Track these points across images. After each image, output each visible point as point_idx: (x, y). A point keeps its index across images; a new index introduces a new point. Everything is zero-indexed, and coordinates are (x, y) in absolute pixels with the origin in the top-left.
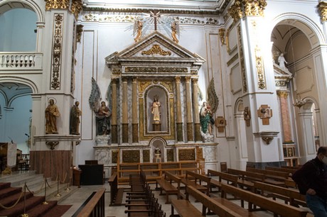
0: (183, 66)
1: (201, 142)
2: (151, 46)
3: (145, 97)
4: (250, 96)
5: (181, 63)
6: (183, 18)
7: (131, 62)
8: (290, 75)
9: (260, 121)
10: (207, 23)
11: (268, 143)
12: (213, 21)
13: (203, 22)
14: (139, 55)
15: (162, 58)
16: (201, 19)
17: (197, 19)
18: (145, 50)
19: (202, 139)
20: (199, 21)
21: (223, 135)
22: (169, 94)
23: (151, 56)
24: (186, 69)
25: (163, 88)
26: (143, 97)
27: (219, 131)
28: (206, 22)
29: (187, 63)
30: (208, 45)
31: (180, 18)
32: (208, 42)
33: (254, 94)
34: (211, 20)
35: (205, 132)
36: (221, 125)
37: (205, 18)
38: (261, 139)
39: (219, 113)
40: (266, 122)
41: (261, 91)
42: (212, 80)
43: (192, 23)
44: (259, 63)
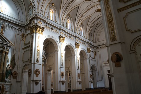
1: (4, 83)
4: (33, 65)
5: (2, 44)
6: (7, 24)
8: (46, 58)
10: (18, 29)
11: (37, 85)
12: (20, 29)
13: (16, 28)
16: (15, 27)
17: (14, 26)
19: (5, 81)
20: (14, 27)
21: (15, 80)
27: (14, 78)
28: (17, 29)
30: (16, 39)
31: (6, 23)
33: (34, 64)
34: (19, 28)
35: (7, 78)
36: (15, 75)
37: (17, 27)
38: (34, 83)
39: (15, 70)
40: (37, 76)
41: (37, 63)
42: (15, 55)
43: (11, 27)
44: (38, 52)
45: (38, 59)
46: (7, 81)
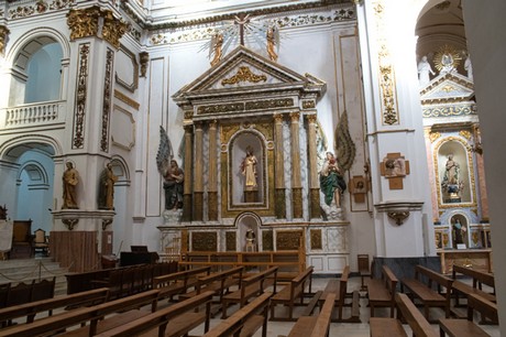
0: (285, 96)
1: (320, 220)
2: (236, 70)
3: (230, 149)
6: (294, 17)
7: (206, 98)
9: (385, 183)
10: (336, 18)
11: (399, 223)
12: (347, 14)
13: (329, 18)
14: (218, 86)
15: (252, 88)
16: (325, 15)
17: (319, 14)
18: (227, 77)
20: (322, 18)
21: (363, 207)
22: (266, 143)
23: (235, 85)
24: (292, 100)
25: (257, 135)
26: (227, 150)
27: (356, 201)
28: (333, 17)
29: (292, 90)
30: (338, 56)
31: (290, 17)
32: (338, 51)
34: (342, 12)
35: (328, 203)
36: (359, 191)
37: (333, 12)
38: (385, 215)
39: (357, 169)
40: (396, 183)
41: (388, 127)
43: (310, 23)
44: (386, 78)
45: (389, 109)
46: (328, 212)
